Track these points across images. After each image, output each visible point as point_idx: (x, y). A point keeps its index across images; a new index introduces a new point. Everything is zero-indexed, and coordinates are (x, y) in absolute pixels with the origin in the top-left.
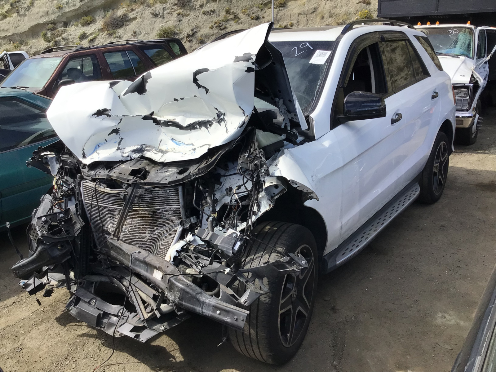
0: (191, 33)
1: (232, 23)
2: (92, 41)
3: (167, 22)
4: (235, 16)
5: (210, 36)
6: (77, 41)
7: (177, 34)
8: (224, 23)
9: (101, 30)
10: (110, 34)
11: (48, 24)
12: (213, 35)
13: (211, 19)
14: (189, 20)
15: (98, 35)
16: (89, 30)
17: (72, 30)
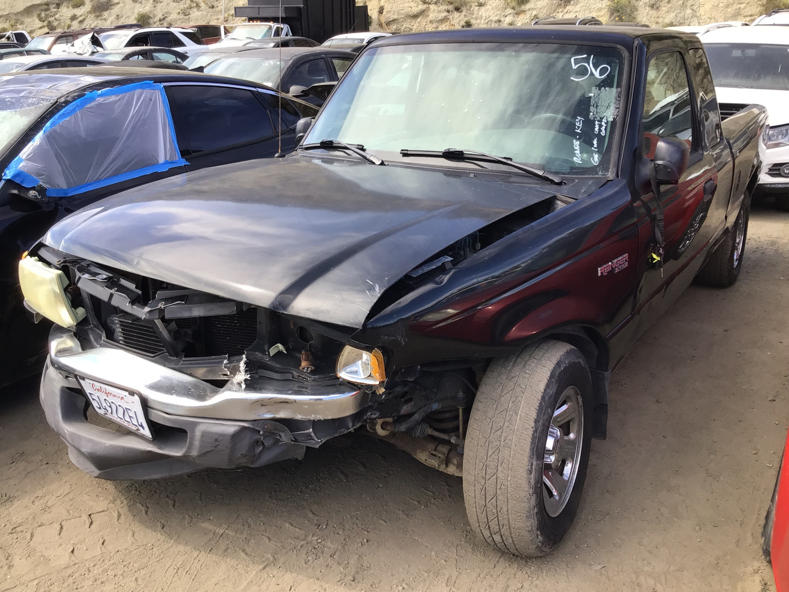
0: (162, 17)
1: (195, 10)
2: (81, 22)
3: (145, 7)
4: (197, 5)
5: (177, 21)
6: (68, 22)
7: (151, 18)
8: (188, 10)
9: (90, 12)
10: (97, 17)
11: (42, 5)
12: (179, 20)
13: (179, 7)
14: (162, 6)
15: (87, 17)
16: (79, 12)
17: (64, 12)
